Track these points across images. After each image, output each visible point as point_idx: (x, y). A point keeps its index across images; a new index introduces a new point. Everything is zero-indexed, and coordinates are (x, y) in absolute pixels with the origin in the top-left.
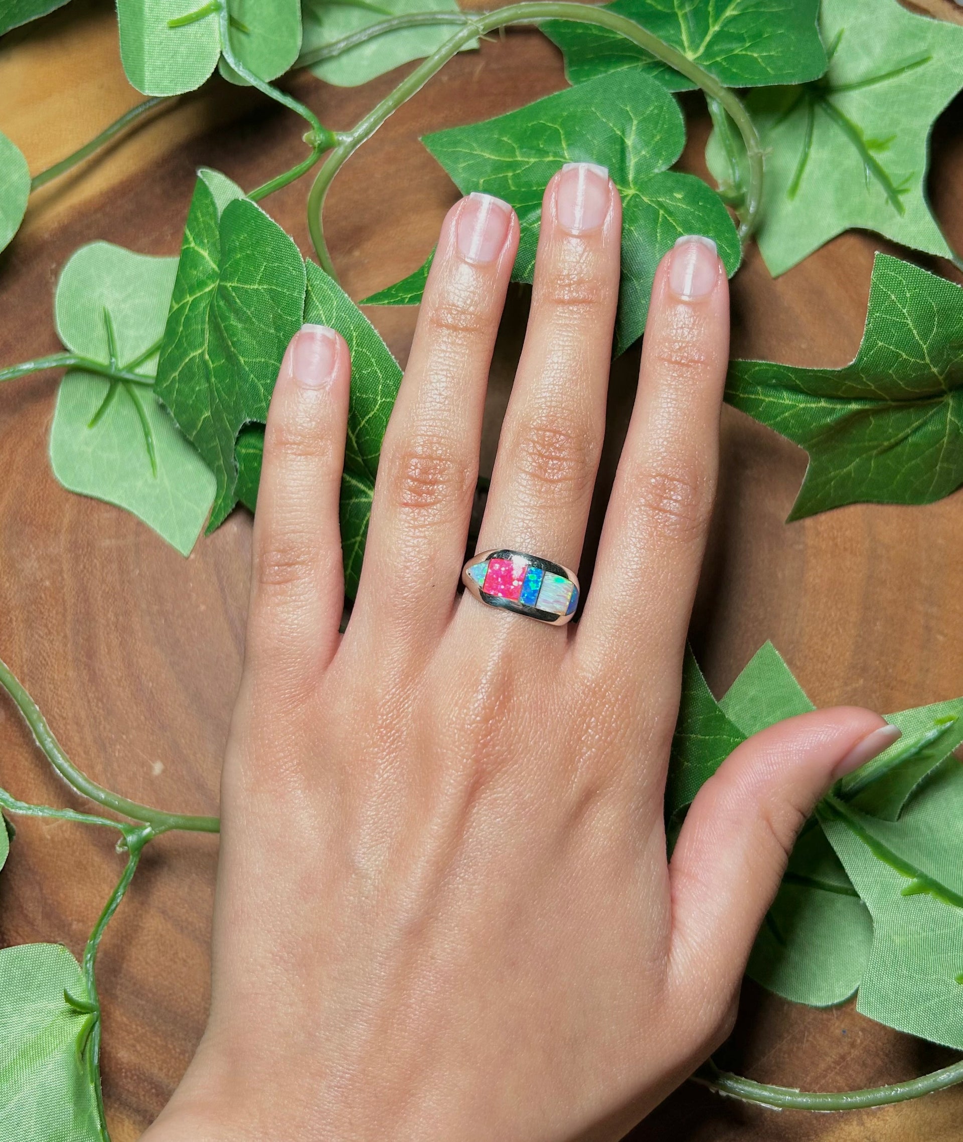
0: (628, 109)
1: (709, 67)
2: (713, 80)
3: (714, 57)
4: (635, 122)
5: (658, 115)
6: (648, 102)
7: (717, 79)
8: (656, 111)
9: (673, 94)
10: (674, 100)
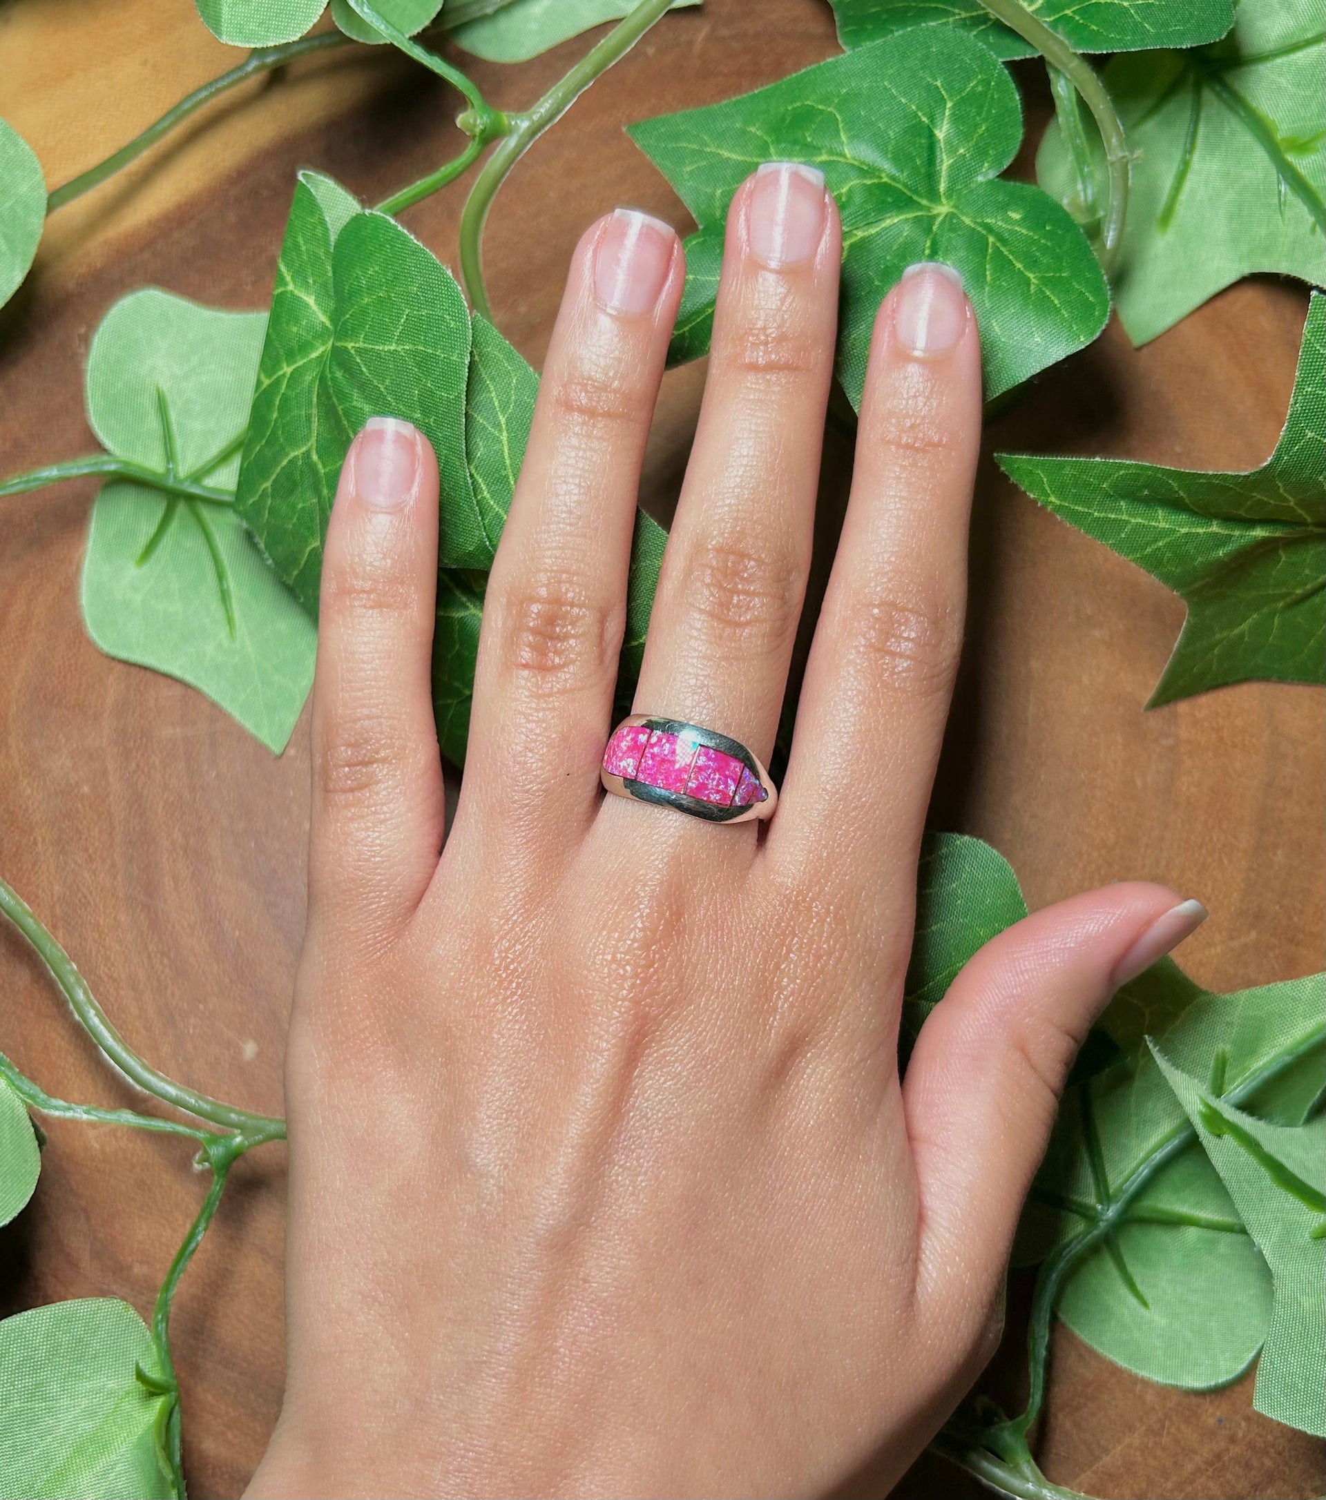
0: (939, 83)
1: (1054, 24)
2: (1062, 43)
3: (1063, 10)
4: (949, 105)
5: (983, 94)
6: (968, 74)
7: (1067, 42)
8: (980, 89)
9: (1004, 63)
10: (1006, 72)
